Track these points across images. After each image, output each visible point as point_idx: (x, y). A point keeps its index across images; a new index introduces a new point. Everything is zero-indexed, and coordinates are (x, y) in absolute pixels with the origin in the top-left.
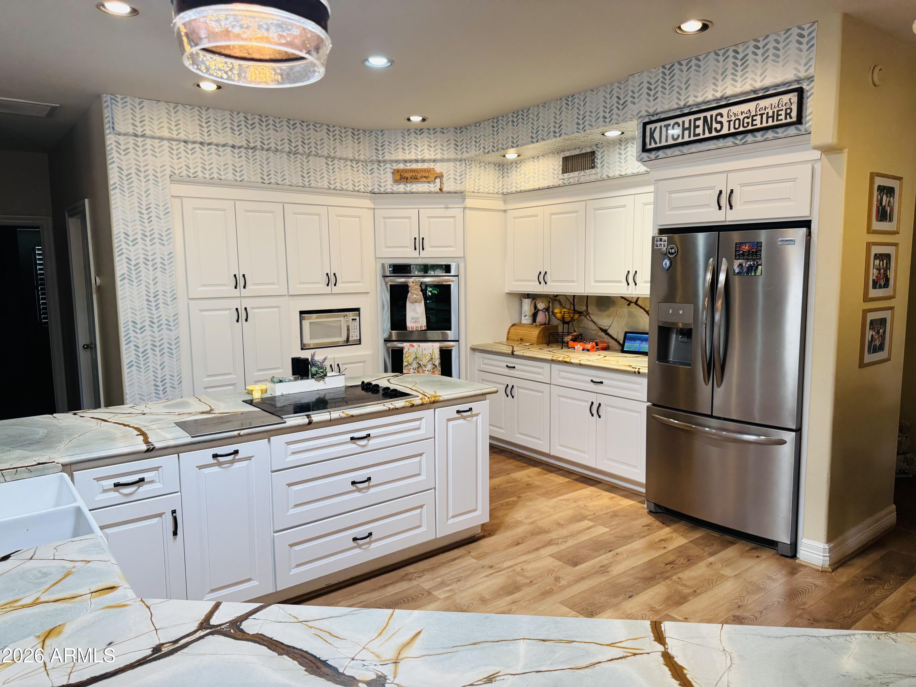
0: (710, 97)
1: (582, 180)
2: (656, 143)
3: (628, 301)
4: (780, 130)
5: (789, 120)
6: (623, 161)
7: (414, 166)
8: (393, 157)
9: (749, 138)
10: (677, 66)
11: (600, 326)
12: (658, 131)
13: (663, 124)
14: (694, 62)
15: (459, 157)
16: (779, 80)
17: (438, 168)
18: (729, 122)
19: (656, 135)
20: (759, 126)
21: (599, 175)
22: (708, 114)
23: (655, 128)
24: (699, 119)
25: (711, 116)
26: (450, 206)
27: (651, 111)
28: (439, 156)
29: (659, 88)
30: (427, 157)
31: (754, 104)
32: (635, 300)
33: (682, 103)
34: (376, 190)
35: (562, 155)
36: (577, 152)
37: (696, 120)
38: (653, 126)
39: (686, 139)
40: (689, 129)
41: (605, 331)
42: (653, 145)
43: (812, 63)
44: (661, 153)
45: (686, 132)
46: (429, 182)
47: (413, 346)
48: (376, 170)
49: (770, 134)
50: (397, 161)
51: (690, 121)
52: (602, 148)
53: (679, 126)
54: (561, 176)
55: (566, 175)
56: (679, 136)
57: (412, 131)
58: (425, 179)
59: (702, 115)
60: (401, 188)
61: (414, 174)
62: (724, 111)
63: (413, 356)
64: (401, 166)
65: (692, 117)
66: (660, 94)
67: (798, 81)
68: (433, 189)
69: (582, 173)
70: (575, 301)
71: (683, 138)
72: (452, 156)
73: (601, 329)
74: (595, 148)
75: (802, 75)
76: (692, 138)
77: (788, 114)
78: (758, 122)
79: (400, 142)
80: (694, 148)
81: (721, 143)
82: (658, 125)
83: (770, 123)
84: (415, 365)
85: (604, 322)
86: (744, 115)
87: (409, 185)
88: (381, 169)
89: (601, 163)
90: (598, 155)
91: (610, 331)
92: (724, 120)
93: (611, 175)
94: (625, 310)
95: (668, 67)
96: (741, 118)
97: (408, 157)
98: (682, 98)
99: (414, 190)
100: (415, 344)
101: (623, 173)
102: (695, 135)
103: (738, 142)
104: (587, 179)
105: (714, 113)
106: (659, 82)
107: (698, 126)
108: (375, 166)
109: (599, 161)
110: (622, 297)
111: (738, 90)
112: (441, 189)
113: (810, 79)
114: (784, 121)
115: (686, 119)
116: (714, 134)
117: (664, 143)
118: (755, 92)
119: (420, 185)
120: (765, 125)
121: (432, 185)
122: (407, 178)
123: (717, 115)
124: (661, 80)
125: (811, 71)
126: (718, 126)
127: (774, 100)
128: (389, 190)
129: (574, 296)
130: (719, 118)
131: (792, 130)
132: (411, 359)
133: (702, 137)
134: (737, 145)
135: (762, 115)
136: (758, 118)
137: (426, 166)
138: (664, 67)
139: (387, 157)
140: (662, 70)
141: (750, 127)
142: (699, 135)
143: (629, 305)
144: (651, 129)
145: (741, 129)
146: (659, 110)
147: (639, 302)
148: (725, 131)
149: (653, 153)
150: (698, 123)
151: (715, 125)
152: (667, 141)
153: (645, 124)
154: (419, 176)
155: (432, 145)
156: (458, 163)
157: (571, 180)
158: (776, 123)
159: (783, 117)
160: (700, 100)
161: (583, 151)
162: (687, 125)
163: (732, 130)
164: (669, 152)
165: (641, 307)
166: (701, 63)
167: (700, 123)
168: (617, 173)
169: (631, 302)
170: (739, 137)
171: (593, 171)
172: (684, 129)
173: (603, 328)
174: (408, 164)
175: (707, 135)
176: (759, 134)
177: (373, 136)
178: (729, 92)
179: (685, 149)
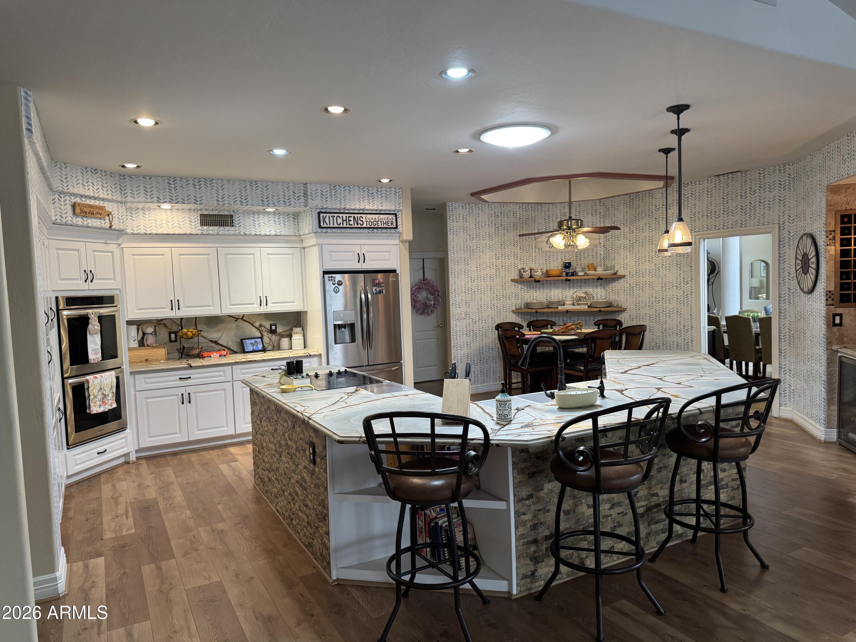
0: (358, 207)
1: (221, 232)
2: (327, 224)
3: (235, 318)
4: (388, 230)
5: (392, 226)
6: (257, 226)
7: (88, 202)
8: (76, 191)
9: (375, 231)
10: (337, 187)
11: (211, 339)
12: (327, 218)
13: (331, 215)
14: (347, 188)
15: (124, 200)
16: (389, 208)
17: (109, 207)
18: (367, 221)
19: (327, 220)
20: (380, 226)
21: (237, 232)
22: (356, 216)
23: (326, 216)
24: (351, 217)
25: (357, 217)
26: (109, 242)
27: (325, 206)
28: (110, 197)
29: (328, 195)
30: (102, 196)
31: (377, 216)
32: (241, 317)
33: (343, 207)
34: (59, 221)
35: (200, 213)
36: (216, 213)
37: (349, 217)
38: (325, 215)
39: (345, 226)
40: (346, 220)
41: (216, 343)
42: (325, 226)
43: (401, 204)
44: (329, 230)
45: (345, 222)
46: (100, 218)
47: (97, 378)
48: (56, 200)
49: (384, 231)
50: (75, 195)
51: (346, 217)
52: (238, 214)
53: (340, 218)
54: (200, 228)
55: (205, 228)
56: (340, 223)
57: (89, 169)
58: (98, 216)
59: (353, 215)
60: (79, 221)
61: (91, 210)
62: (364, 216)
63: (98, 388)
64: (78, 200)
65: (347, 215)
66: (328, 199)
67: (394, 211)
68: (103, 225)
69: (222, 228)
70: (183, 322)
71: (343, 225)
72: (119, 199)
73: (212, 341)
74: (232, 213)
75: (398, 209)
76: (348, 226)
77: (392, 224)
78: (380, 224)
79: (80, 178)
80: (348, 231)
81: (362, 231)
82: (328, 215)
83: (385, 226)
84: (100, 397)
85: (214, 335)
86: (373, 220)
87: (85, 219)
88: (62, 200)
89: (238, 224)
90: (236, 218)
91: (219, 342)
92: (364, 220)
93: (248, 233)
94: (234, 325)
95: (333, 186)
96: (372, 221)
97: (87, 193)
98: (343, 204)
99: (90, 225)
100: (97, 375)
101: (258, 233)
102: (349, 225)
103: (370, 232)
104: (226, 233)
105: (359, 216)
106: (328, 192)
107: (351, 221)
108: (56, 196)
109: (237, 223)
110: (229, 316)
111: (371, 208)
112: (111, 227)
113: (398, 211)
114: (390, 226)
115: (344, 215)
116: (359, 226)
117: (332, 226)
118: (376, 210)
119: (94, 220)
120: (383, 226)
121: (103, 221)
122: (86, 213)
123: (360, 217)
124: (329, 191)
125: (401, 208)
126: (362, 223)
127: (386, 216)
128: (70, 222)
129: (182, 319)
130: (361, 219)
131: (393, 231)
132: (96, 392)
133: (353, 226)
134: (369, 233)
135: (381, 221)
136: (380, 222)
137: (97, 203)
138: (330, 185)
139: (71, 190)
140: (329, 186)
141: (376, 226)
142: (352, 225)
143: (236, 321)
144: (323, 216)
145: (372, 226)
146: (329, 207)
147: (244, 318)
148: (365, 225)
149: (325, 229)
150: (350, 219)
151: (359, 222)
152: (334, 225)
153: (319, 213)
154: (95, 212)
155: (105, 185)
156: (119, 204)
157: (211, 232)
158: (387, 226)
159: (390, 224)
160: (352, 207)
161: (221, 213)
162: (344, 219)
163: (368, 226)
164: (334, 230)
165: (247, 321)
166: (352, 190)
167: (352, 219)
168: (253, 233)
169: (238, 319)
170: (371, 230)
171: (232, 228)
172: (343, 221)
173: (214, 340)
174: (84, 199)
175: (356, 226)
176: (380, 230)
177: (58, 167)
178: (367, 207)
179: (343, 230)
